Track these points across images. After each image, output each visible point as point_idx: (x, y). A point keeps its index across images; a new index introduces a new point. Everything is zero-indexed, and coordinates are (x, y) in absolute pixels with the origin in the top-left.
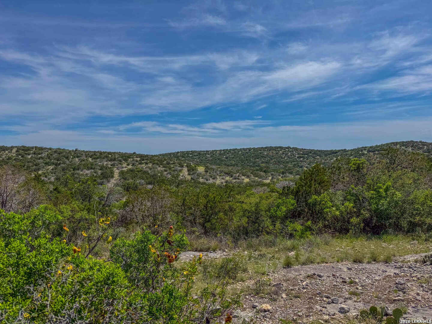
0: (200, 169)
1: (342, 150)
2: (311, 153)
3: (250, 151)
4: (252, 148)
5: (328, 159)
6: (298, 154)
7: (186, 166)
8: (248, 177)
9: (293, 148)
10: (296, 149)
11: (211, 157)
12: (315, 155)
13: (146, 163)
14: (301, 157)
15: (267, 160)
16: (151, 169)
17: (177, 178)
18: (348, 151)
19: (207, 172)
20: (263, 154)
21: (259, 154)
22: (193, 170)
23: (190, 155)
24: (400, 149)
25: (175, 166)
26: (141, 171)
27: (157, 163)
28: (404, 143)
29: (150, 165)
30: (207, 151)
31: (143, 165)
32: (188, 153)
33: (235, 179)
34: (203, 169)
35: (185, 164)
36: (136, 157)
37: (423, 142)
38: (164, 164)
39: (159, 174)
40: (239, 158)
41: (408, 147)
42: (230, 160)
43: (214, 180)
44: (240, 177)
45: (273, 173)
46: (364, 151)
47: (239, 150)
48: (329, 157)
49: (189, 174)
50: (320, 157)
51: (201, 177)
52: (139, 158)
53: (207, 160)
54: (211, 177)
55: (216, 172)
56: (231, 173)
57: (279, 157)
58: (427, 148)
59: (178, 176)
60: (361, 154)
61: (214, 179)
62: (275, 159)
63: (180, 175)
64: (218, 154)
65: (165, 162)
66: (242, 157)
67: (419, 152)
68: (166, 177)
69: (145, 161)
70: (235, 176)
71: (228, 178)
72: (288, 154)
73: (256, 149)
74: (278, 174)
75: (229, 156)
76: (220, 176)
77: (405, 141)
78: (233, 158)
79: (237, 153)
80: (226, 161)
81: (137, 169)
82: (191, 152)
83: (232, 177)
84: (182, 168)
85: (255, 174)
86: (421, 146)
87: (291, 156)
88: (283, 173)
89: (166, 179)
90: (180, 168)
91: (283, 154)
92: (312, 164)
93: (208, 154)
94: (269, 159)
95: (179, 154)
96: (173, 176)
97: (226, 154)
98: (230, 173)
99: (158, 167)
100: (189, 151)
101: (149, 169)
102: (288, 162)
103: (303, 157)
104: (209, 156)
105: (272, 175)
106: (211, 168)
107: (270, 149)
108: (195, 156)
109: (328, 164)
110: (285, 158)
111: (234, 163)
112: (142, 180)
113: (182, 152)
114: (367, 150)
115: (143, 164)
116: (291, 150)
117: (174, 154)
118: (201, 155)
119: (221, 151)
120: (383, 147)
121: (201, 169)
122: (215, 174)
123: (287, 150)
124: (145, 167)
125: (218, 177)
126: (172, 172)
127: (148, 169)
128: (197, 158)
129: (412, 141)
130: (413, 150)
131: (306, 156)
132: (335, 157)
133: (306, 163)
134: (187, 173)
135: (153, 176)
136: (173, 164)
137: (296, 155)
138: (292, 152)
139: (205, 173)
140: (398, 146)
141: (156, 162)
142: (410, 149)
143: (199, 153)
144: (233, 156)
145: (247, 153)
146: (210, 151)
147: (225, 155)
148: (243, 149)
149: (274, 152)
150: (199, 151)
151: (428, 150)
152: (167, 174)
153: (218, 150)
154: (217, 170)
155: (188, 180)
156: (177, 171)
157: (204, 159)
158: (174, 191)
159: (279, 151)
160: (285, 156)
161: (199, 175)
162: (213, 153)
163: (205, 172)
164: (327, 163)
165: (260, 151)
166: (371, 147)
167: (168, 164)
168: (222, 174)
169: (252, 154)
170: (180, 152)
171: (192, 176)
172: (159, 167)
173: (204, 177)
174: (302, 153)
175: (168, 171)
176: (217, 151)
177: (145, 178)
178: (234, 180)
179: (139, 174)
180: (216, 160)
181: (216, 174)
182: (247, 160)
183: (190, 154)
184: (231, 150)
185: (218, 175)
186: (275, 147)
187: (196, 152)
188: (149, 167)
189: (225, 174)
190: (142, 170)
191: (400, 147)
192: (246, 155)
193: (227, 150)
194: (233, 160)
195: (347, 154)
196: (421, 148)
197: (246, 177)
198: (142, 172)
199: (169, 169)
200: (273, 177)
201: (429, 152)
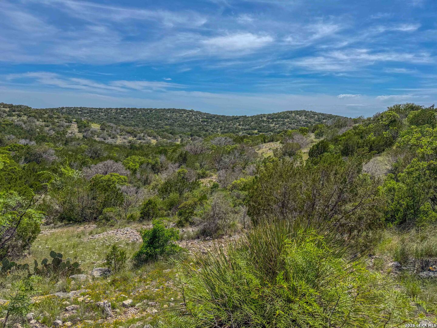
0: (94, 126)
1: (243, 116)
2: (214, 117)
3: (151, 111)
4: (154, 109)
5: (231, 124)
6: (201, 118)
7: (75, 122)
8: (155, 137)
9: (197, 112)
10: (200, 113)
11: (105, 116)
12: (218, 120)
13: (19, 116)
14: (205, 121)
15: (171, 123)
16: (26, 122)
17: (63, 135)
18: (248, 117)
19: (104, 130)
20: (166, 116)
21: (162, 116)
22: (85, 127)
23: (79, 113)
24: (296, 117)
25: (61, 121)
26: (10, 125)
27: (35, 116)
28: (298, 112)
29: (25, 118)
30: (100, 109)
31: (14, 118)
32: (75, 109)
33: (140, 139)
34: (98, 126)
35: (74, 120)
36: (4, 107)
37: (313, 112)
38: (45, 117)
39: (38, 130)
40: (139, 119)
41: (302, 115)
42: (128, 120)
43: (113, 140)
44: (145, 138)
45: (181, 134)
46: (263, 118)
47: (139, 110)
48: (232, 122)
49: (80, 132)
50: (223, 122)
51: (96, 136)
52: (8, 109)
53: (100, 118)
54: (110, 136)
55: (115, 131)
56: (135, 133)
57: (183, 120)
58: (317, 117)
59: (65, 133)
60: (261, 120)
61: (113, 138)
62: (179, 122)
63: (67, 132)
64: (113, 113)
65: (46, 115)
66: (143, 117)
67: (311, 120)
68: (48, 134)
69: (17, 113)
70: (140, 136)
71: (131, 138)
72: (192, 117)
73: (158, 110)
74: (186, 136)
75: (127, 116)
76: (121, 135)
77: (299, 110)
78: (132, 118)
79: (136, 113)
80: (124, 121)
81: (5, 121)
82: (80, 109)
83: (135, 137)
84: (70, 124)
85: (162, 135)
86: (312, 115)
87: (195, 119)
88: (192, 135)
89: (48, 136)
90: (68, 124)
91: (187, 117)
92: (216, 128)
93: (102, 112)
94: (172, 121)
95: (64, 110)
96: (58, 133)
97: (123, 113)
98: (132, 133)
99: (36, 120)
100: (78, 108)
101: (23, 123)
102: (192, 126)
103: (207, 121)
104: (103, 114)
105: (181, 137)
106: (109, 126)
107: (173, 111)
108: (85, 113)
109: (232, 129)
110: (189, 121)
111: (133, 123)
112: (11, 135)
113: (68, 107)
114: (266, 117)
115: (14, 116)
116: (195, 114)
117: (57, 109)
118: (92, 112)
119: (117, 109)
120: (280, 115)
121: (96, 127)
122: (114, 132)
123: (190, 113)
124: (17, 120)
125: (118, 136)
126: (57, 129)
127: (21, 123)
128: (88, 116)
129: (305, 111)
130: (306, 118)
131: (210, 120)
132: (238, 123)
133: (211, 127)
134: (76, 130)
135: (29, 132)
136: (57, 118)
137: (200, 119)
138: (196, 116)
139: (101, 131)
140: (293, 115)
141: (33, 114)
142: (303, 118)
143: (90, 111)
144: (132, 116)
145: (148, 113)
146: (103, 108)
147: (122, 115)
148: (143, 109)
149: (178, 115)
150: (90, 108)
151: (318, 119)
152: (49, 130)
153: (113, 109)
154: (117, 128)
155: (79, 138)
156: (63, 126)
157: (97, 117)
158: (61, 149)
159: (183, 114)
160: (190, 119)
161: (94, 133)
162: (107, 111)
163: (101, 129)
164: (231, 127)
165: (162, 112)
166: (269, 115)
167: (50, 118)
168: (123, 134)
169: (154, 115)
170: (66, 108)
171: (85, 134)
172: (38, 120)
173: (101, 136)
174: (205, 117)
175: (51, 126)
176: (111, 109)
177: (18, 134)
178: (139, 141)
179: (8, 128)
180: (111, 119)
181: (116, 133)
182: (148, 121)
183: (79, 111)
184: (129, 109)
185: (118, 134)
186: (178, 109)
187: (86, 109)
188: (22, 120)
189: (127, 134)
190: (12, 124)
191: (296, 115)
192: (147, 116)
193: (125, 109)
194: (132, 121)
195: (248, 120)
196: (313, 117)
197: (152, 138)
198: (12, 126)
199: (52, 124)
200: (183, 139)
201: (319, 121)
